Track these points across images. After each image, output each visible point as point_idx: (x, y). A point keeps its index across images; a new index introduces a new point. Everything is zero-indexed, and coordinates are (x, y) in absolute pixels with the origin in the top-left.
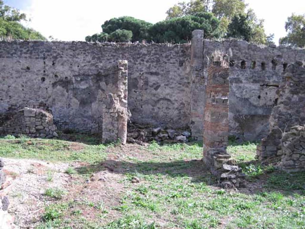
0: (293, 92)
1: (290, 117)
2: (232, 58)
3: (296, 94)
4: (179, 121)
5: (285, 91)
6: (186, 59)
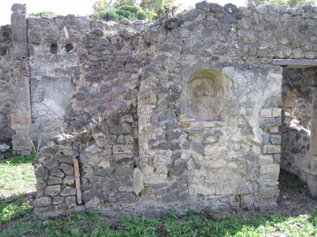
0: (91, 79)
1: (88, 119)
2: (68, 40)
3: (95, 81)
4: (6, 129)
5: (79, 78)
6: (9, 45)
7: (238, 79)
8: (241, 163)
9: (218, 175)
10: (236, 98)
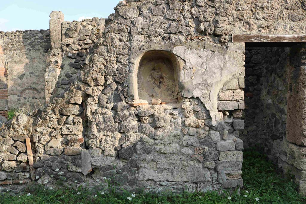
8: (197, 149)
9: (170, 160)
10: (190, 79)
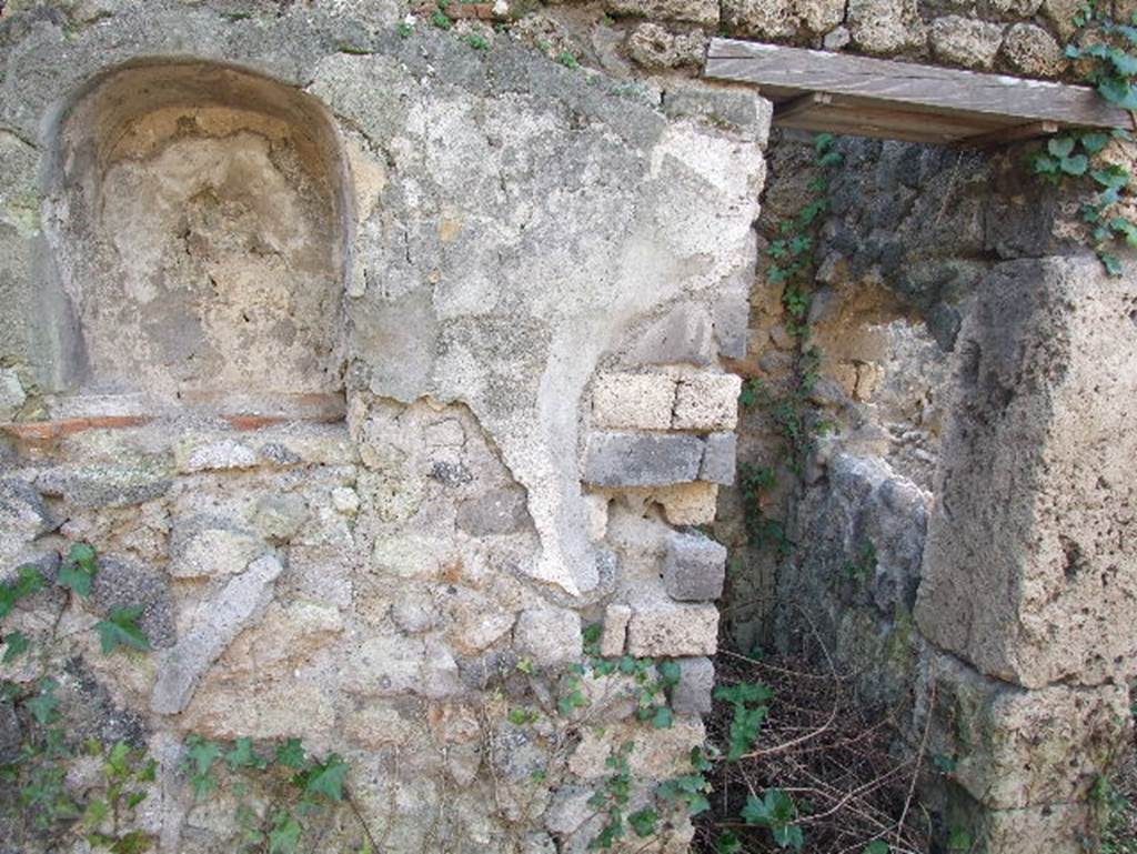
7: (432, 150)
